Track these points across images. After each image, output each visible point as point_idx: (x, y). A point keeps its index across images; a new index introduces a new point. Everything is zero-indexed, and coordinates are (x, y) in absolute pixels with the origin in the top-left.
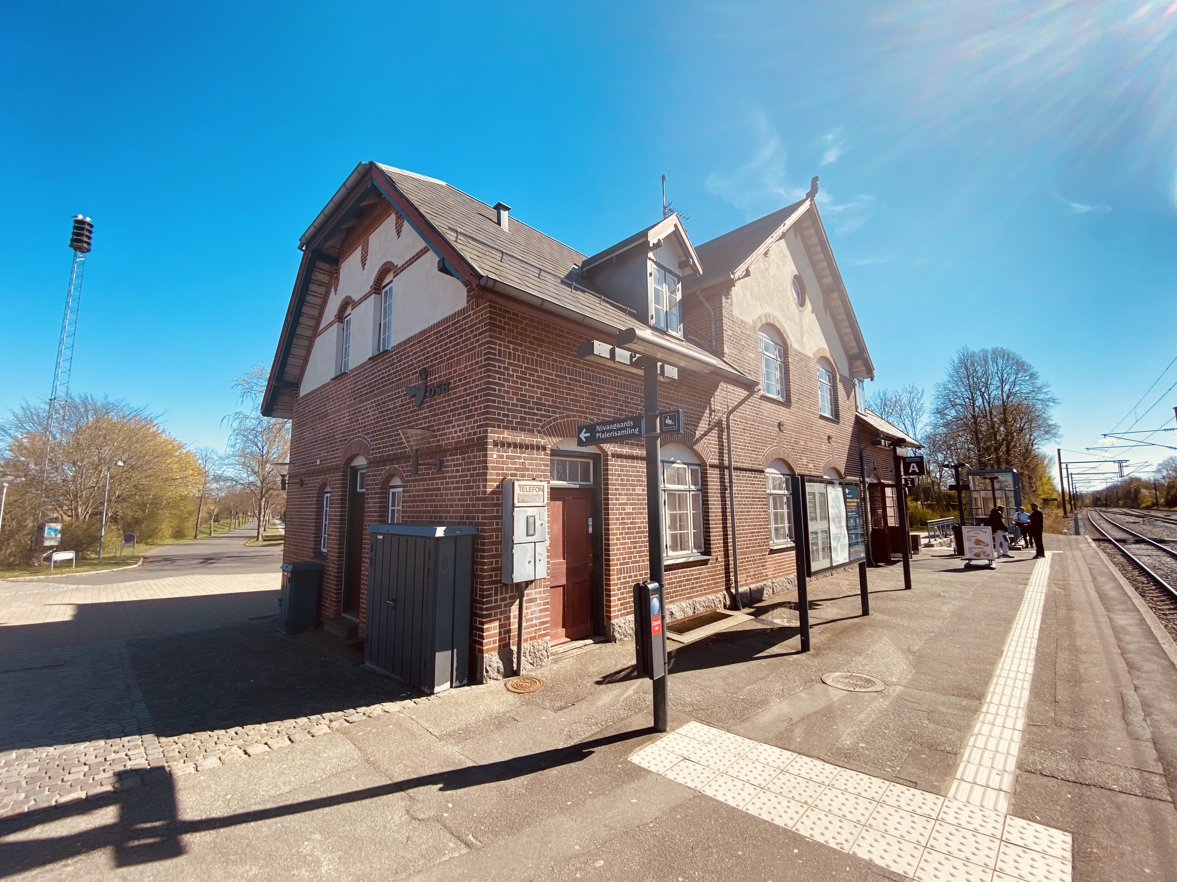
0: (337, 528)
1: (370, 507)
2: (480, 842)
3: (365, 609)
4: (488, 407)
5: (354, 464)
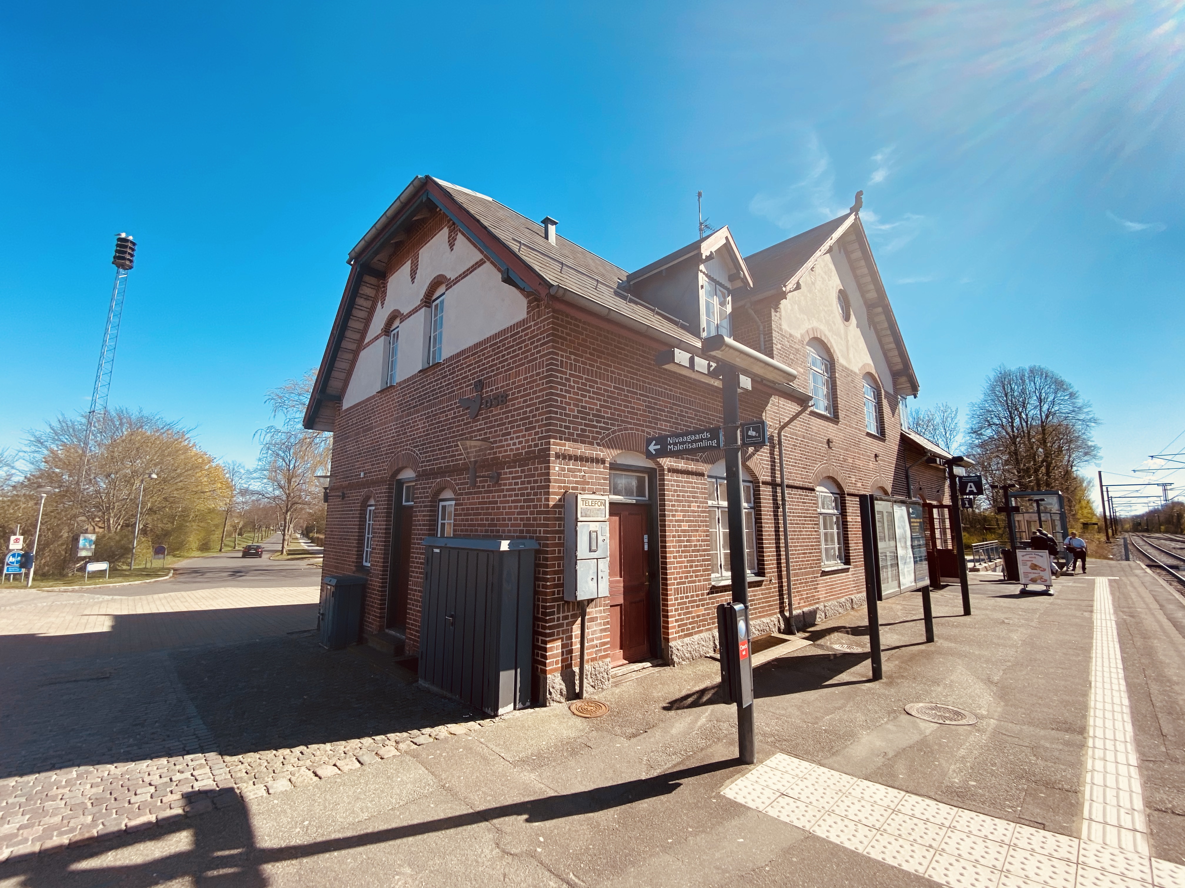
0: (381, 541)
1: (419, 520)
2: (583, 881)
3: (412, 624)
4: (550, 418)
5: (400, 477)
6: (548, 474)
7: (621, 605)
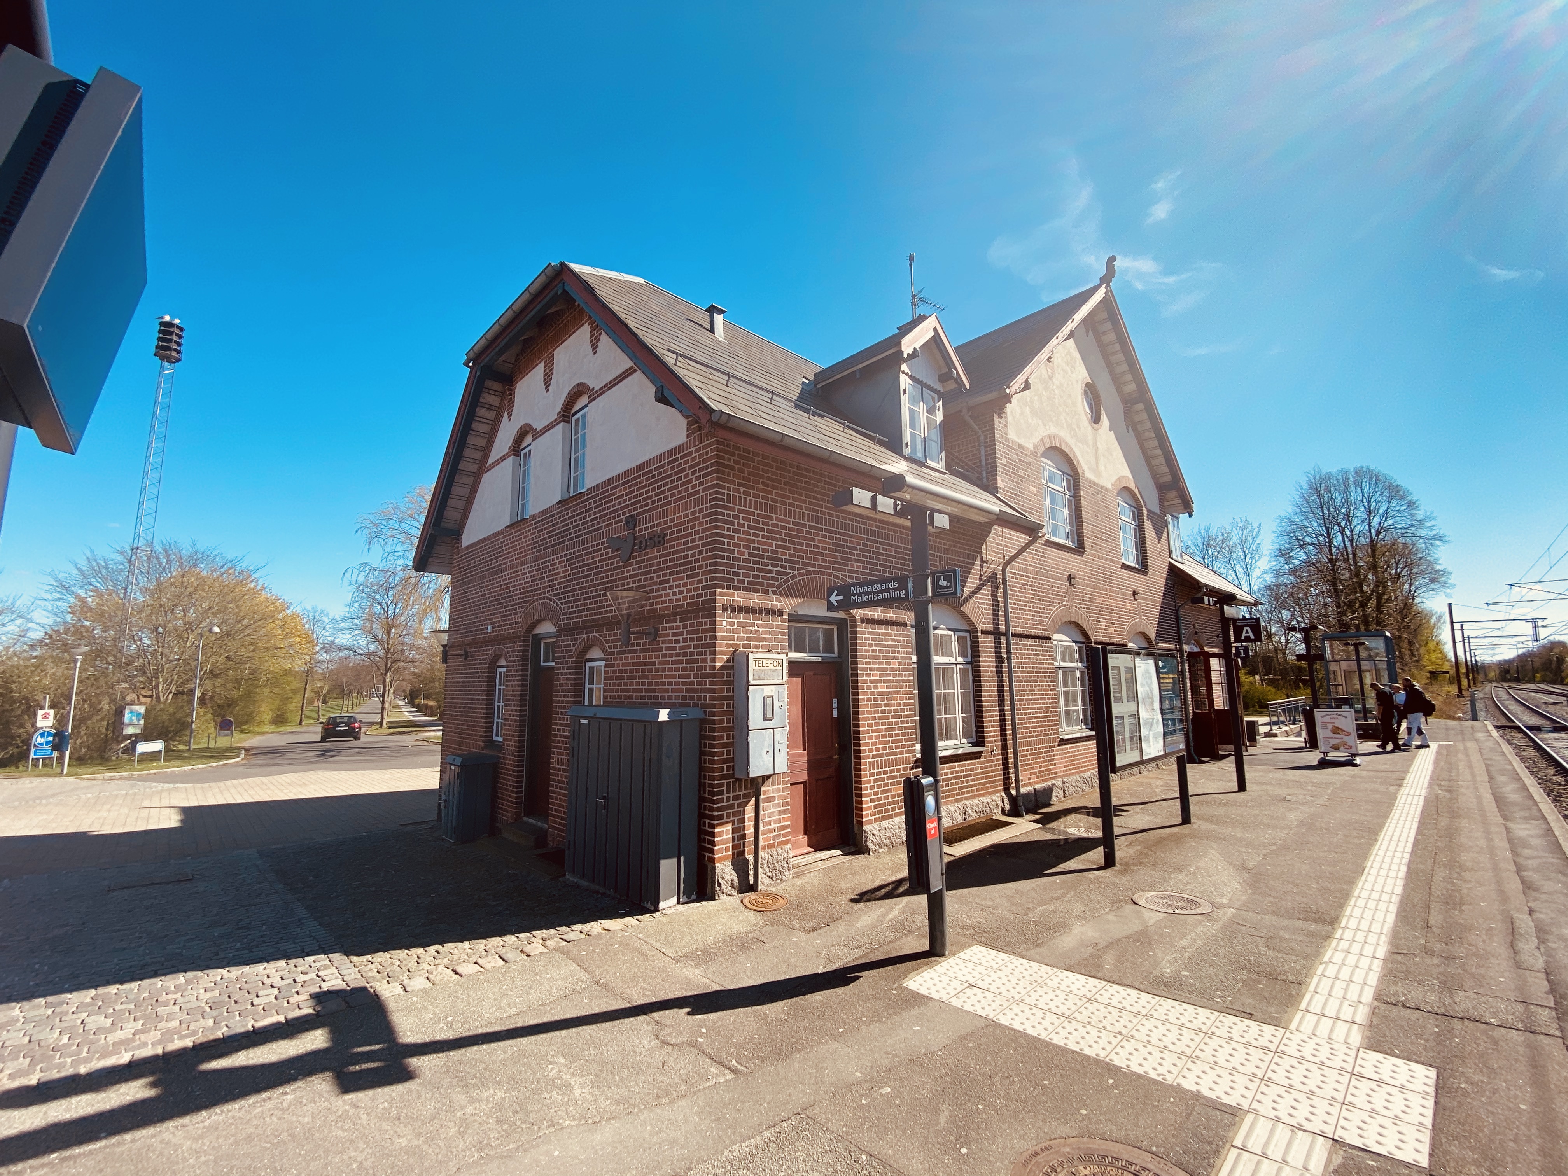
0: (516, 711)
1: (561, 685)
2: (746, 1067)
3: (556, 811)
4: (716, 564)
5: (538, 631)
6: (714, 630)
7: (804, 783)
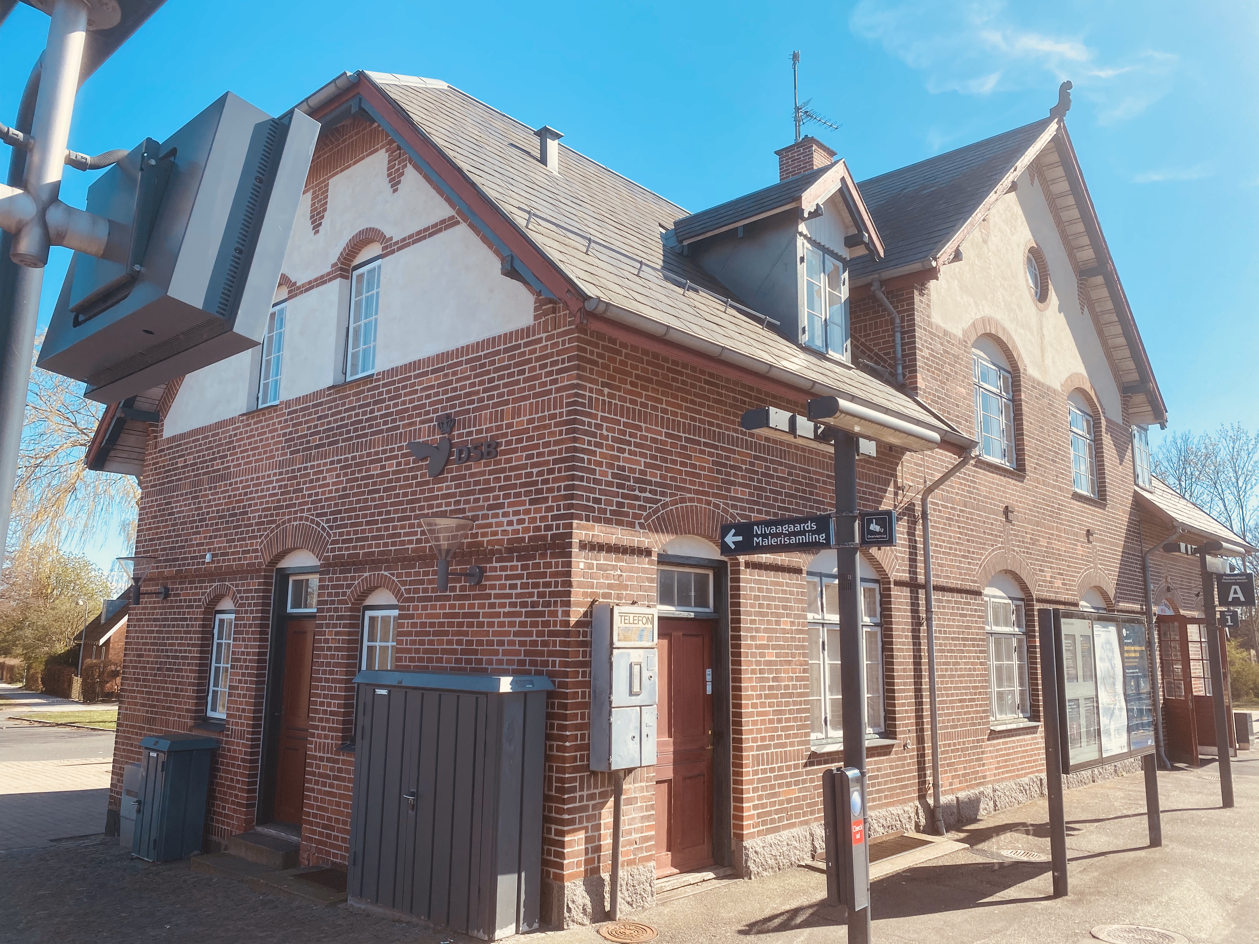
1: (327, 641)
3: (315, 816)
4: (573, 487)
5: (284, 564)
6: (569, 574)
7: (669, 781)
